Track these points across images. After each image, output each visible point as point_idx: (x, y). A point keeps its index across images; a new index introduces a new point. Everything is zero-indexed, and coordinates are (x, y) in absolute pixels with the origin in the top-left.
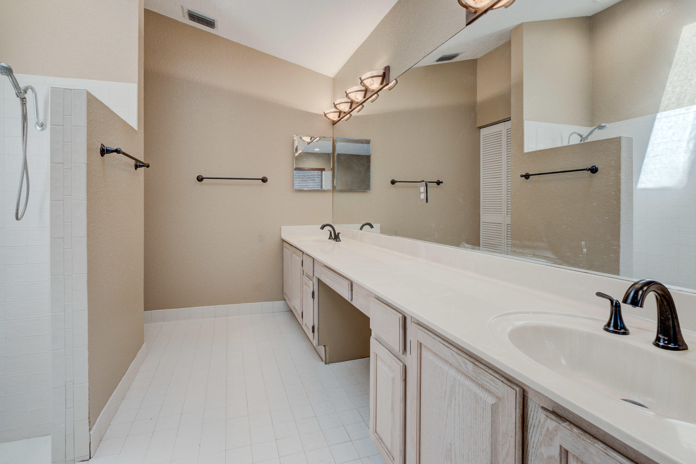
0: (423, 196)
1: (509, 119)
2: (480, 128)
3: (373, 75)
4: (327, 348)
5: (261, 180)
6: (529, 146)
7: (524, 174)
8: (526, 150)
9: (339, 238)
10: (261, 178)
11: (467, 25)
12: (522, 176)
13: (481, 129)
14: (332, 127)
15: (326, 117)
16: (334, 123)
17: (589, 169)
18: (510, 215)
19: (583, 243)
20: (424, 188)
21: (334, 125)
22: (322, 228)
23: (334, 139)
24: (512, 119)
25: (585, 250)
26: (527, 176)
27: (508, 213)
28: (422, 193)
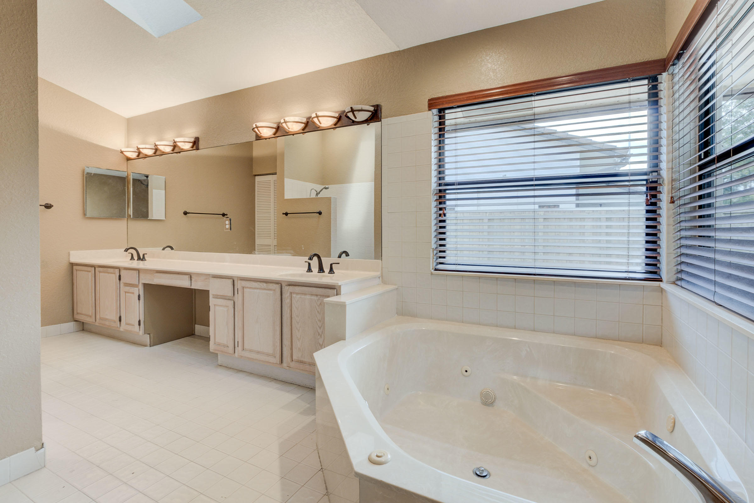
0: (228, 226)
1: (275, 174)
2: (256, 175)
3: (185, 141)
4: (152, 335)
5: (44, 207)
6: (288, 196)
7: (285, 213)
8: (286, 197)
9: (145, 259)
10: (44, 204)
11: (256, 140)
12: (283, 214)
13: (256, 177)
14: (126, 163)
15: (123, 154)
16: (128, 159)
17: (318, 213)
18: (276, 239)
19: (303, 246)
20: (229, 222)
21: (128, 161)
22: (126, 250)
23: (128, 174)
24: (277, 173)
25: (303, 248)
26: (286, 214)
27: (275, 238)
28: (227, 224)
